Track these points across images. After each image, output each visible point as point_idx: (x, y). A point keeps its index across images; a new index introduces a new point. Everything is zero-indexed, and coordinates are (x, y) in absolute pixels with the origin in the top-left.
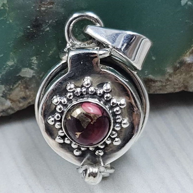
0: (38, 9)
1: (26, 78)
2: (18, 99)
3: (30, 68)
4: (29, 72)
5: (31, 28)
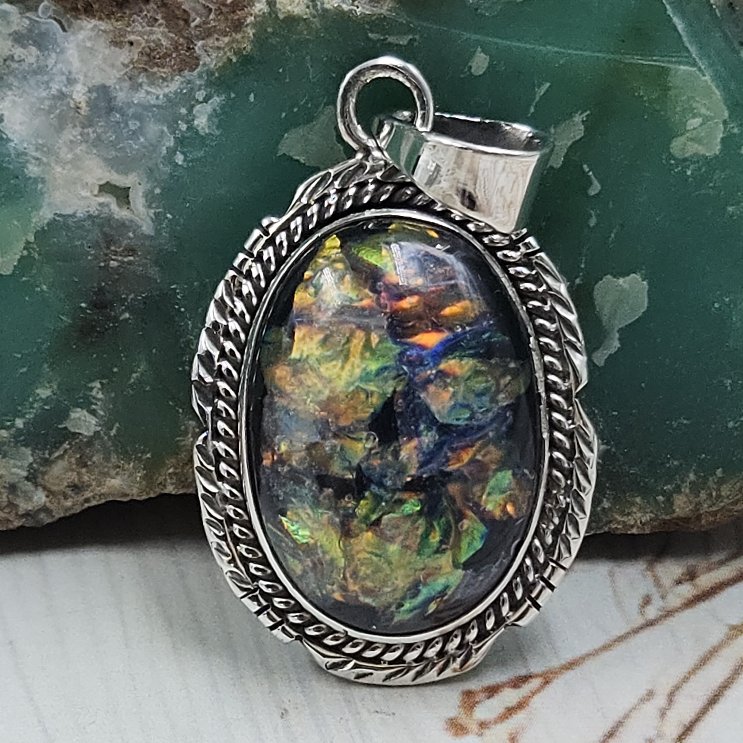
0: (102, 264)
1: (81, 437)
2: (62, 488)
3: (88, 411)
4: (85, 421)
5: (86, 308)
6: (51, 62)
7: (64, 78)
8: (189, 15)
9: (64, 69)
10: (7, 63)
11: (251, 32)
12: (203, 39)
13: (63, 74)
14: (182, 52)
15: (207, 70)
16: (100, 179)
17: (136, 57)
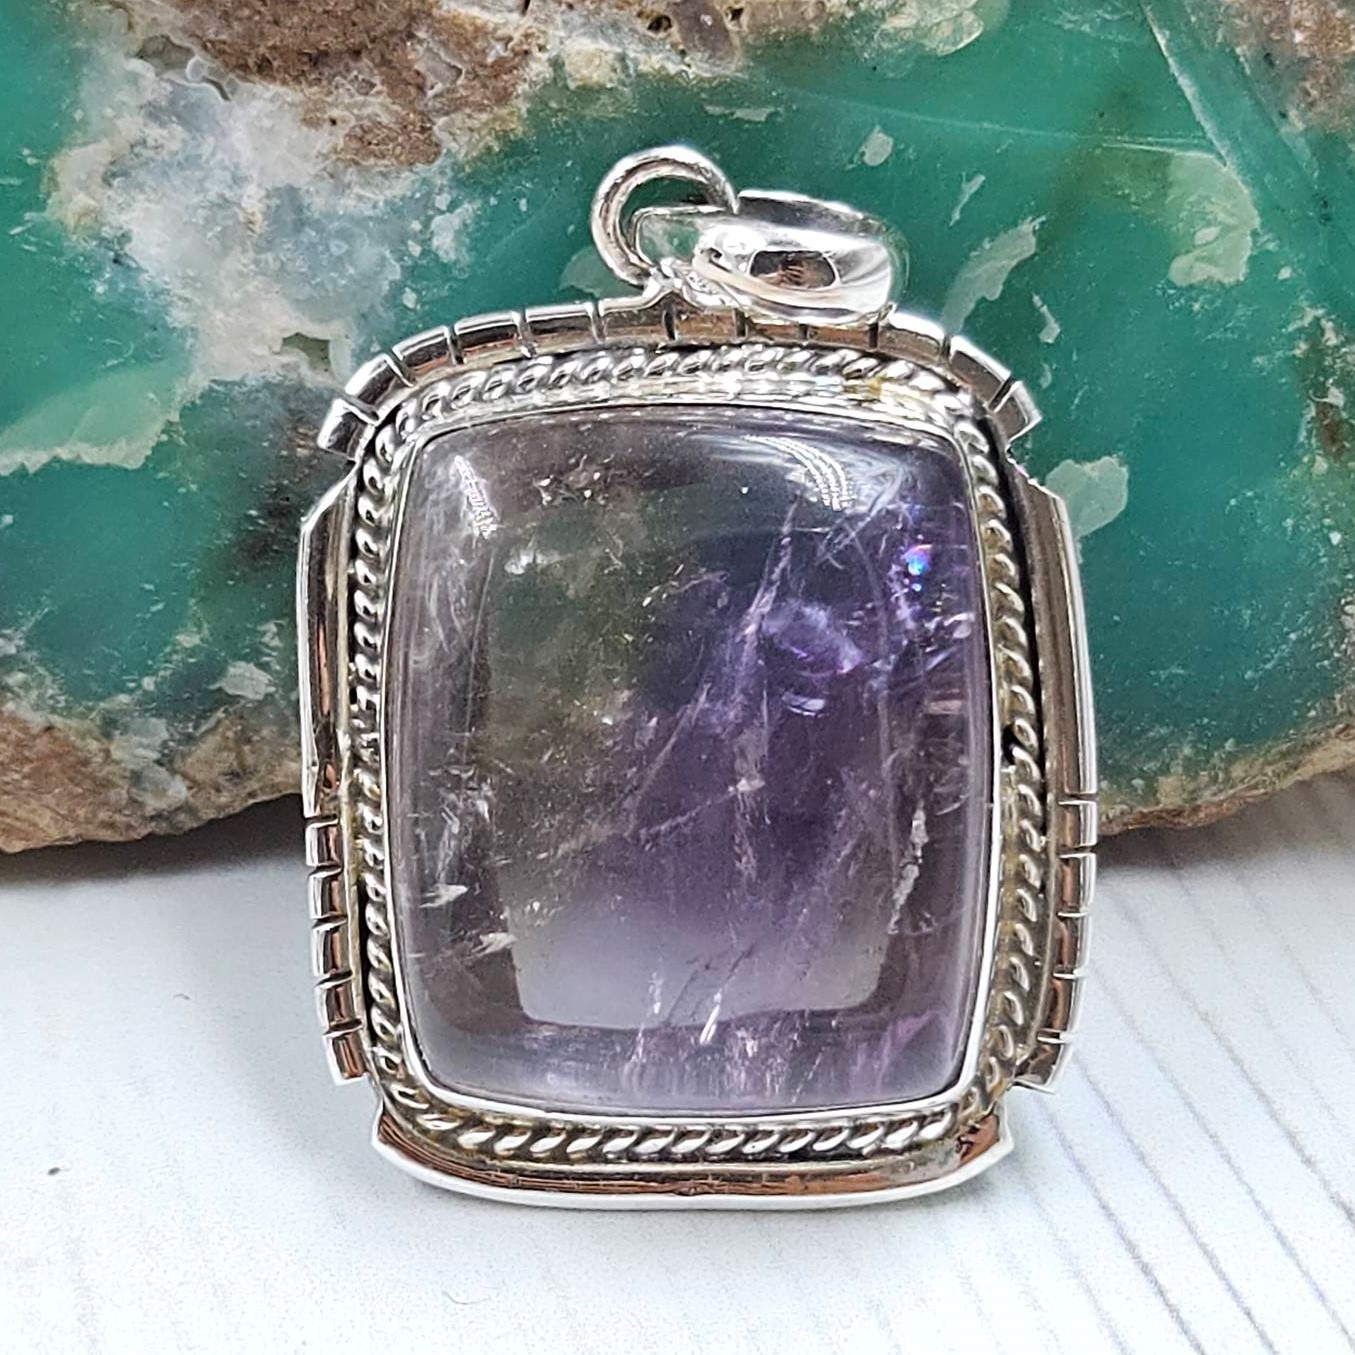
0: (284, 453)
1: (243, 702)
2: (214, 775)
3: (256, 665)
4: (252, 679)
5: (259, 517)
6: (206, 150)
7: (228, 177)
8: (424, 78)
9: (227, 163)
10: (137, 150)
11: (523, 107)
12: (447, 114)
13: (226, 168)
14: (413, 134)
15: (454, 164)
16: (284, 330)
17: (341, 144)
